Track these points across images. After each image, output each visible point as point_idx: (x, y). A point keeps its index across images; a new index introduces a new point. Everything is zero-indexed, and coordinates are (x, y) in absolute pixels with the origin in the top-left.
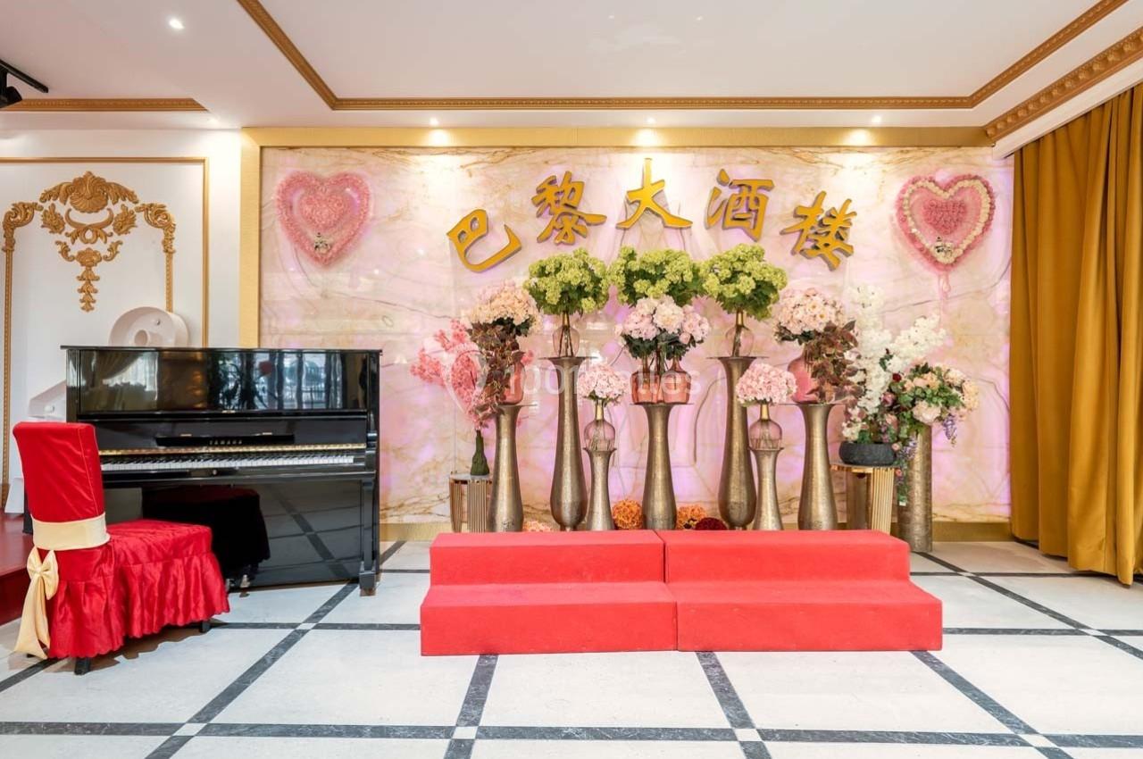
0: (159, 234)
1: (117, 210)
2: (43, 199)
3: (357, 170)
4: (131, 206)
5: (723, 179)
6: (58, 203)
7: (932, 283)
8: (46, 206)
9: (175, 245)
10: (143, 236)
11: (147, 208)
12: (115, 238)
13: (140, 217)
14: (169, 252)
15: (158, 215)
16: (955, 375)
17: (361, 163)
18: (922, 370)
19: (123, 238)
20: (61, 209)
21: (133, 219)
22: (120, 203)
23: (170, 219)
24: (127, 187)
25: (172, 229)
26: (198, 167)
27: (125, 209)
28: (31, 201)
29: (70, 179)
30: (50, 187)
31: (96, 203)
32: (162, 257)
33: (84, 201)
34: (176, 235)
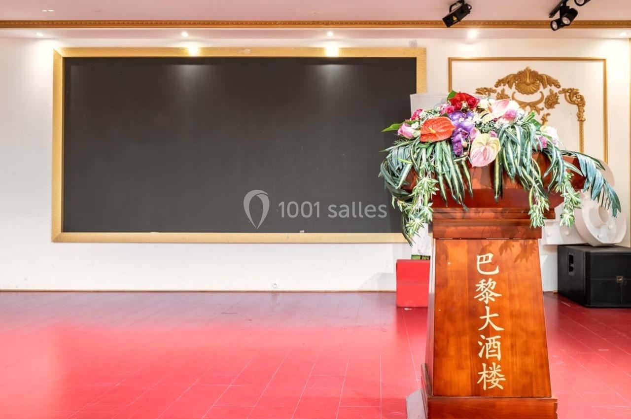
0: (575, 108)
1: (546, 92)
2: (497, 86)
4: (555, 90)
6: (506, 87)
8: (499, 90)
9: (585, 115)
10: (564, 110)
11: (564, 91)
12: (546, 111)
13: (561, 97)
14: (581, 121)
15: (575, 97)
19: (550, 111)
20: (509, 91)
21: (557, 99)
22: (549, 87)
23: (582, 98)
24: (554, 76)
25: (584, 105)
26: (601, 64)
27: (551, 91)
28: (488, 87)
29: (515, 72)
30: (501, 77)
31: (531, 87)
32: (578, 123)
33: (523, 86)
34: (585, 108)
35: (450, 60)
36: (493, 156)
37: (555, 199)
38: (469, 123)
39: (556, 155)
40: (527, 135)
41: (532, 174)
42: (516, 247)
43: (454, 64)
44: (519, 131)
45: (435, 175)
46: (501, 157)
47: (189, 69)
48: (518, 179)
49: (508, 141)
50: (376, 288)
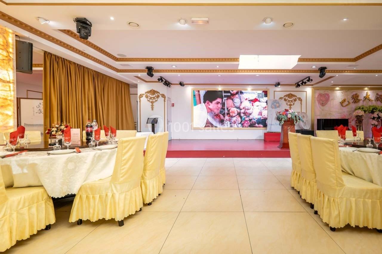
0: (300, 102)
1: (294, 98)
2: (284, 97)
3: (328, 93)
4: (296, 98)
5: (377, 94)
6: (286, 97)
8: (284, 98)
9: (302, 103)
10: (298, 102)
11: (298, 98)
12: (294, 102)
13: (297, 99)
14: (301, 104)
15: (300, 99)
17: (327, 92)
19: (295, 102)
20: (286, 98)
21: (296, 99)
22: (295, 97)
23: (301, 99)
24: (296, 95)
25: (302, 101)
26: (305, 92)
27: (295, 98)
28: (282, 97)
29: (288, 94)
30: (285, 95)
31: (291, 97)
32: (300, 105)
33: (290, 97)
34: (302, 102)
35: (274, 91)
36: (290, 117)
37: (297, 121)
38: (288, 113)
39: (297, 116)
40: (294, 114)
41: (294, 118)
42: (292, 126)
43: (275, 92)
44: (293, 114)
45: (284, 118)
46: (291, 117)
47: (219, 93)
48: (293, 119)
49: (292, 115)
50: (259, 139)
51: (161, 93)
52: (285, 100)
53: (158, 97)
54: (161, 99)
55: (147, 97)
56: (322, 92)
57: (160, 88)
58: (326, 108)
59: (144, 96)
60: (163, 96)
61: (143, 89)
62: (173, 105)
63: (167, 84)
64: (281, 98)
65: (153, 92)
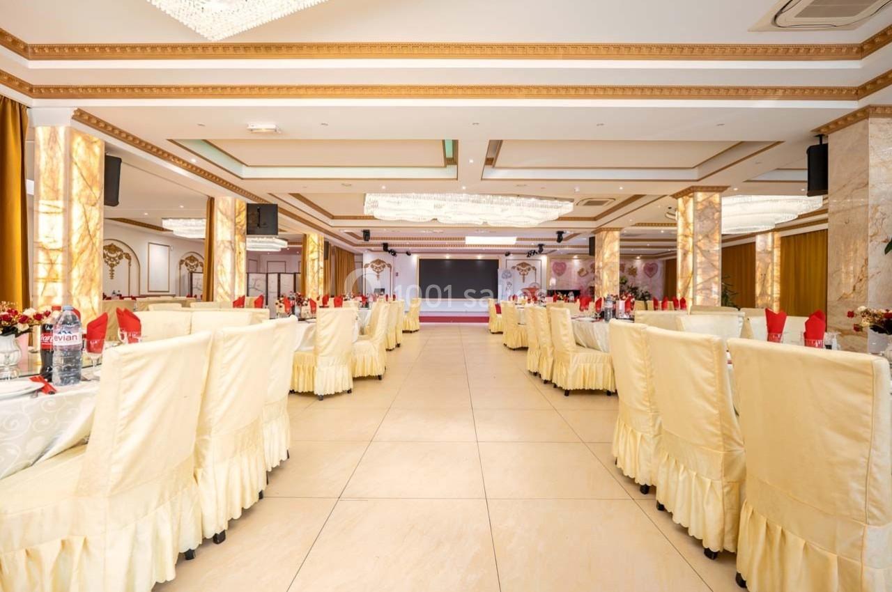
2: (517, 265)
3: (564, 261)
4: (530, 267)
7: (649, 279)
8: (517, 267)
9: (537, 273)
11: (532, 267)
12: (528, 272)
16: (651, 293)
18: (647, 292)
20: (519, 267)
22: (528, 266)
23: (536, 269)
24: (530, 264)
26: (540, 261)
28: (515, 266)
29: (521, 263)
31: (525, 266)
32: (535, 274)
33: (523, 266)
34: (537, 271)
43: (507, 261)
51: (387, 263)
52: (518, 269)
53: (384, 267)
54: (387, 269)
55: (372, 267)
56: (558, 261)
57: (386, 257)
58: (563, 277)
59: (370, 266)
60: (389, 266)
61: (368, 258)
62: (397, 274)
63: (394, 253)
64: (514, 268)
65: (378, 262)
